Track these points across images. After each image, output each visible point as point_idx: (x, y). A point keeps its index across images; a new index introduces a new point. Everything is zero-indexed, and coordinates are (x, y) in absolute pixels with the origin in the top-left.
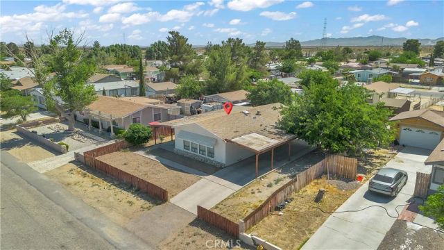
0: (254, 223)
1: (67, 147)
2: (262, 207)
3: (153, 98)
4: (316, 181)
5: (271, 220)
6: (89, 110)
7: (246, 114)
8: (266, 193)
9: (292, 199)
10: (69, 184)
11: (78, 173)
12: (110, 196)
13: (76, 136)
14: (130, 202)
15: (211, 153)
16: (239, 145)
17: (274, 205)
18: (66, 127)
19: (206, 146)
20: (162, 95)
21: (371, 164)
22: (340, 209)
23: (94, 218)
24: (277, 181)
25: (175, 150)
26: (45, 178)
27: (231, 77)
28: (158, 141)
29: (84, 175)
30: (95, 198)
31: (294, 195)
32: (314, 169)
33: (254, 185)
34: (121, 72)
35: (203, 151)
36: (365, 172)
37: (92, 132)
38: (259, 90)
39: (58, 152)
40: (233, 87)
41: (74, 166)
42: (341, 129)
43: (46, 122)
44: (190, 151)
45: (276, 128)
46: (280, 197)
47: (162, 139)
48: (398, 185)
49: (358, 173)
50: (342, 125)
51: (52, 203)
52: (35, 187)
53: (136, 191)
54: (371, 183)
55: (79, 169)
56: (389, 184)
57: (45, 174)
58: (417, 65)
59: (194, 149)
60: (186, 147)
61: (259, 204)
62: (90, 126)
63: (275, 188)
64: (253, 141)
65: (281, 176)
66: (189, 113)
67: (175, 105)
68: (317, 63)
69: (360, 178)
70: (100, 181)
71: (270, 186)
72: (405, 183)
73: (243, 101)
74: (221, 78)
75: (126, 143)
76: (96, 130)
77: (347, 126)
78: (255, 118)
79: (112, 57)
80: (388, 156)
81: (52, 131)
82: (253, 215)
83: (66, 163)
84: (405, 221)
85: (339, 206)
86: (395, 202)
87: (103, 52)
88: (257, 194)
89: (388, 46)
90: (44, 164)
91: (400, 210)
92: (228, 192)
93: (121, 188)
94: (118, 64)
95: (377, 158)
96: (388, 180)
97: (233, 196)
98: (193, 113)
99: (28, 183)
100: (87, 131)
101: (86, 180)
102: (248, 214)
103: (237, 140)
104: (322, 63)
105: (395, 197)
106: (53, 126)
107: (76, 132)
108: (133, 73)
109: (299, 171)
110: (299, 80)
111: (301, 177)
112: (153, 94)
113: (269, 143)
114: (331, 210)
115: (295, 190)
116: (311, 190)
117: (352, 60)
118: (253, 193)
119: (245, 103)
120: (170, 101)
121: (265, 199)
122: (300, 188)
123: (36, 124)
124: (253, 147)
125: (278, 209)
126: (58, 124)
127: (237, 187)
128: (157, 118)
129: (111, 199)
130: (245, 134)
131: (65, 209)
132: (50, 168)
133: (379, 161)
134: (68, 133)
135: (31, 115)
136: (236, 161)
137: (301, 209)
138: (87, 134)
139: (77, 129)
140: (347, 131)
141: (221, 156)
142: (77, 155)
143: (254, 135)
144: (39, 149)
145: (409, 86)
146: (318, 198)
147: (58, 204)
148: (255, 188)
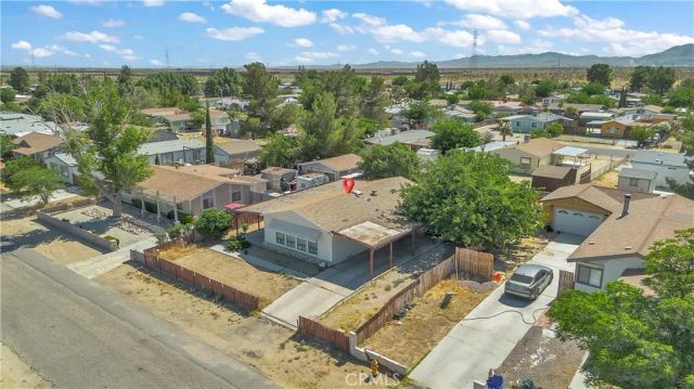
0: (368, 335)
1: (118, 242)
2: (377, 316)
3: (225, 166)
4: (443, 282)
5: (388, 331)
6: (141, 189)
7: (357, 195)
8: (383, 298)
9: (413, 306)
10: (130, 293)
11: (139, 277)
12: (186, 307)
13: (125, 226)
14: (213, 314)
15: (313, 249)
16: (350, 239)
17: (392, 313)
18: (110, 212)
19: (307, 240)
20: (239, 161)
21: (514, 259)
22: (468, 317)
23: (173, 335)
24: (397, 283)
25: (265, 244)
26: (96, 285)
27: (336, 135)
28: (241, 230)
29: (147, 280)
30: (169, 310)
31: (416, 300)
32: (441, 268)
33: (367, 289)
34: (171, 120)
35: (301, 245)
36: (504, 268)
37: (145, 218)
38: (375, 158)
39: (105, 248)
40: (340, 150)
41: (130, 268)
42: (474, 217)
43: (78, 205)
44: (285, 246)
45: (395, 213)
46: (399, 303)
47: (245, 229)
48: (538, 285)
49: (496, 270)
50: (477, 211)
51: (114, 318)
52: (85, 297)
53: (219, 300)
54: (508, 284)
55: (140, 273)
56: (528, 285)
57: (95, 280)
58: (601, 106)
59: (291, 243)
60: (280, 239)
61: (374, 313)
62: (143, 211)
63: (394, 292)
64: (367, 233)
65: (402, 276)
66: (280, 188)
67: (258, 177)
68: (461, 102)
69: (498, 277)
70: (170, 288)
71: (388, 289)
72: (549, 284)
73: (354, 171)
74: (322, 137)
75: (198, 236)
76: (151, 216)
77: (482, 213)
78: (369, 200)
79: (155, 96)
80: (536, 246)
81: (89, 219)
82: (366, 325)
83: (120, 264)
84: (541, 328)
85: (469, 312)
86: (534, 306)
87: (141, 88)
88: (372, 300)
89: (569, 69)
90: (91, 266)
91: (539, 315)
92: (336, 299)
93: (198, 296)
94: (164, 106)
95: (523, 249)
96: (527, 279)
97: (343, 303)
98: (284, 188)
99: (76, 292)
100: (139, 217)
101: (151, 286)
102: (360, 325)
103: (347, 232)
104: (467, 102)
105: (535, 299)
106: (88, 209)
107: (125, 220)
108: (190, 121)
109: (425, 269)
110: (432, 134)
111: (426, 277)
112: (225, 159)
113: (386, 235)
114: (459, 318)
115: (418, 295)
116: (437, 294)
117: (512, 97)
118: (367, 299)
119: (356, 175)
120: (251, 170)
121: (381, 306)
122: (424, 292)
123: (64, 207)
124: (367, 241)
125: (397, 317)
126: (96, 207)
127: (347, 292)
128: (236, 197)
129: (189, 311)
130: (356, 224)
131: (133, 324)
132: (100, 272)
133: (524, 254)
134: (112, 221)
135: (54, 193)
136: (345, 258)
137: (423, 317)
138: (141, 222)
139: (125, 215)
140: (483, 219)
141: (326, 252)
142: (133, 253)
143: (368, 224)
144: (77, 244)
145: (585, 139)
146: (445, 304)
147: (123, 319)
148: (369, 293)
